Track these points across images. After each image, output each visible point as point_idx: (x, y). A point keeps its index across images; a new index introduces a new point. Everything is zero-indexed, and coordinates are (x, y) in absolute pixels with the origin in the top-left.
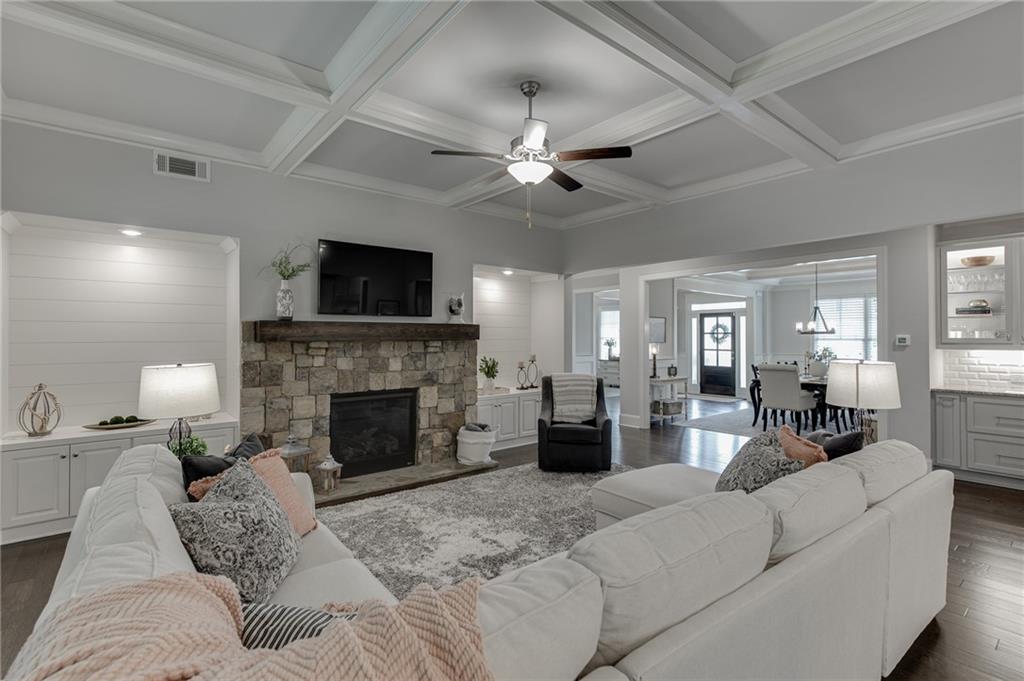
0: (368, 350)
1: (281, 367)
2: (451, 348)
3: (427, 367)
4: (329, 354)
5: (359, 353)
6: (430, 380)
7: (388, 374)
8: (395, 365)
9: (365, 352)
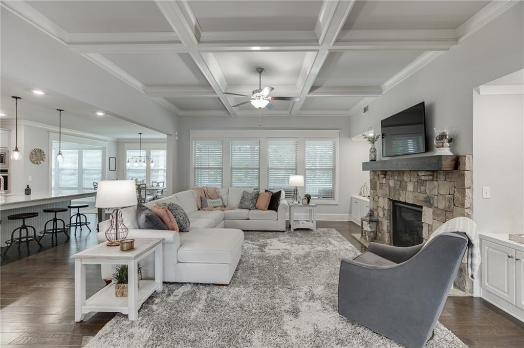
0: (400, 176)
1: (376, 182)
2: (442, 177)
3: (427, 191)
4: (387, 177)
5: (396, 178)
6: (429, 202)
7: (407, 192)
8: (410, 187)
9: (399, 177)
